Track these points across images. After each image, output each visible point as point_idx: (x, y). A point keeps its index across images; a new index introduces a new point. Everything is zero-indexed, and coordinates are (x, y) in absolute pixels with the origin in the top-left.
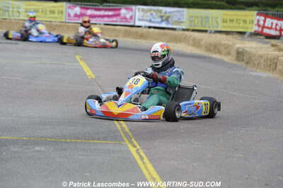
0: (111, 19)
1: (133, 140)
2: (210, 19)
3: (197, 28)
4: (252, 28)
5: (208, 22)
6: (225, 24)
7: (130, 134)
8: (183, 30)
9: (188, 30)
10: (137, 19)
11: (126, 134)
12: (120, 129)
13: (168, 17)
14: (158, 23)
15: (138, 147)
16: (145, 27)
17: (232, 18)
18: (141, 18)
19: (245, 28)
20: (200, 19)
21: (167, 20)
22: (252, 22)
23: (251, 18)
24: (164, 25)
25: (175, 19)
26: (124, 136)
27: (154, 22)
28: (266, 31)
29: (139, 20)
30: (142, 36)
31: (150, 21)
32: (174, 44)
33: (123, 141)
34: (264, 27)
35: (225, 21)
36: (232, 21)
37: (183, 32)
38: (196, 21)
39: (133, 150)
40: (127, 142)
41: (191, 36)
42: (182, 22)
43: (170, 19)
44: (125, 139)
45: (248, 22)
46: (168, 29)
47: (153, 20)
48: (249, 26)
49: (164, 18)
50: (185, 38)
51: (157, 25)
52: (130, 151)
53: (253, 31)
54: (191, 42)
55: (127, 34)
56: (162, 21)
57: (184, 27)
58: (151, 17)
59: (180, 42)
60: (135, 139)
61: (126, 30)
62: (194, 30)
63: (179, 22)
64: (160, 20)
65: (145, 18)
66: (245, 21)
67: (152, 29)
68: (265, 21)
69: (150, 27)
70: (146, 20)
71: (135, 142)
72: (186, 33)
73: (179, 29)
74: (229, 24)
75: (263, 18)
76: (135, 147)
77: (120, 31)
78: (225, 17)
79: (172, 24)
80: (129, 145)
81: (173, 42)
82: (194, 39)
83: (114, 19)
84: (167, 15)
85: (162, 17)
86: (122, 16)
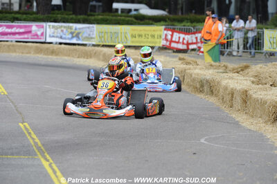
0: (22, 37)
1: (46, 154)
2: (120, 34)
3: (107, 44)
4: (160, 42)
5: (117, 37)
6: (134, 39)
7: (42, 148)
8: (94, 45)
9: (98, 46)
10: (48, 36)
11: (39, 149)
12: (33, 144)
13: (78, 34)
14: (69, 39)
15: (51, 161)
16: (56, 43)
17: (140, 33)
18: (52, 35)
19: (153, 42)
20: (109, 34)
21: (77, 36)
22: (160, 37)
23: (159, 33)
24: (74, 41)
25: (85, 35)
26: (36, 151)
27: (65, 39)
28: (174, 45)
29: (50, 36)
30: (53, 52)
31: (61, 38)
32: (85, 60)
33: (36, 155)
34: (171, 41)
35: (133, 36)
36: (140, 36)
37: (93, 48)
38: (106, 36)
39: (46, 164)
40: (40, 156)
41: (101, 51)
42: (92, 38)
43: (80, 36)
44: (38, 153)
45: (156, 36)
46: (79, 44)
47: (64, 36)
48: (158, 40)
49: (74, 35)
50: (95, 53)
51: (68, 41)
52: (43, 165)
53: (161, 45)
54: (101, 57)
55: (39, 51)
56: (73, 37)
57: (94, 43)
58: (61, 34)
59: (91, 57)
60: (48, 153)
61: (37, 47)
62: (103, 46)
63: (90, 38)
64: (70, 36)
65: (55, 35)
66: (153, 36)
67: (63, 46)
68: (172, 36)
69: (61, 43)
70: (57, 37)
71: (48, 156)
72: (96, 48)
73: (90, 45)
74: (137, 39)
75: (170, 33)
76: (48, 161)
77: (31, 47)
78: (134, 33)
79: (83, 40)
80: (42, 160)
81: (84, 57)
82: (104, 54)
83: (26, 36)
84: (77, 31)
85: (72, 33)
86: (33, 32)
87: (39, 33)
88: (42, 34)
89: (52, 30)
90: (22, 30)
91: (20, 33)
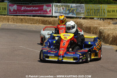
10: (54, 12)
13: (73, 10)
18: (56, 11)
21: (73, 12)
25: (78, 11)
29: (55, 12)
38: (91, 12)
42: (82, 13)
43: (75, 12)
49: (71, 11)
56: (69, 13)
57: (83, 16)
58: (62, 10)
64: (68, 12)
65: (59, 11)
70: (60, 13)
73: (81, 18)
83: (39, 12)
84: (72, 9)
85: (69, 10)
86: (44, 10)
87: (48, 10)
88: (50, 11)
89: (57, 8)
90: (37, 8)
91: (35, 11)
